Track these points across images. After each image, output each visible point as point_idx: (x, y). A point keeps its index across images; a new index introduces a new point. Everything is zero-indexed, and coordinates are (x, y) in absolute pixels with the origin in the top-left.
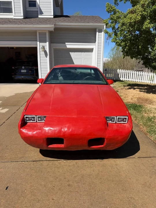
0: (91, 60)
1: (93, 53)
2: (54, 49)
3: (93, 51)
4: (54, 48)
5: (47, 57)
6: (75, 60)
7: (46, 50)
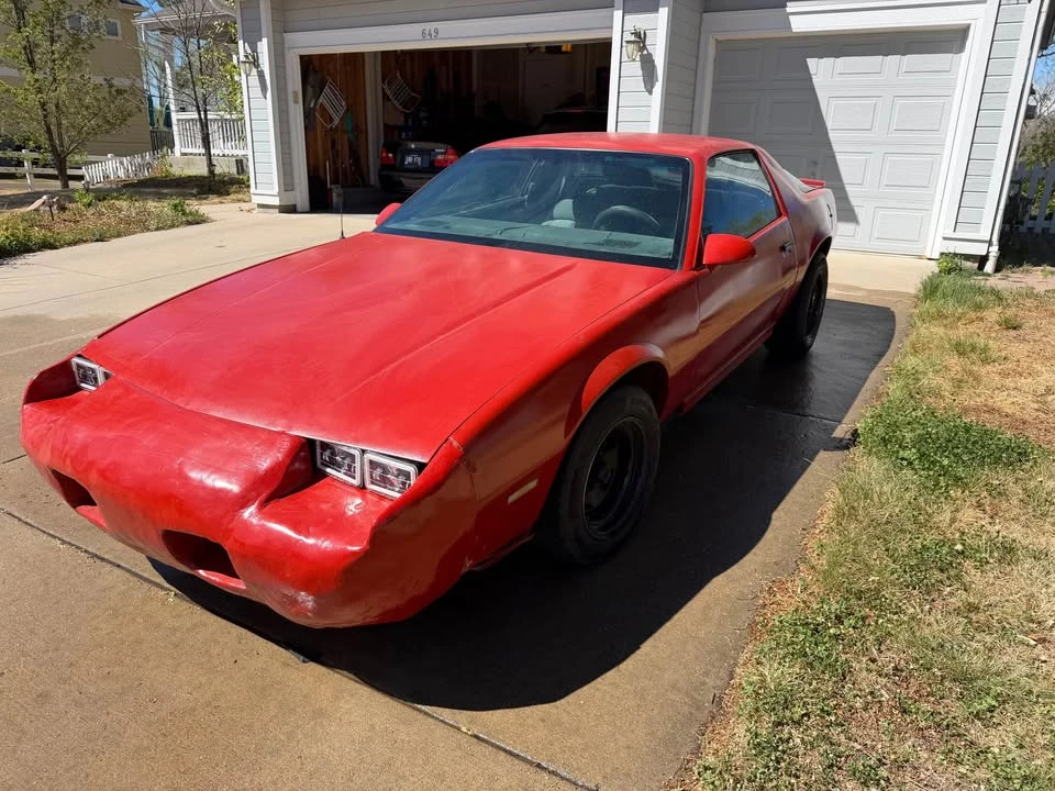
0: (941, 100)
1: (964, 56)
2: (717, 41)
3: (968, 43)
4: (720, 38)
5: (650, 93)
6: (834, 102)
7: (650, 55)
